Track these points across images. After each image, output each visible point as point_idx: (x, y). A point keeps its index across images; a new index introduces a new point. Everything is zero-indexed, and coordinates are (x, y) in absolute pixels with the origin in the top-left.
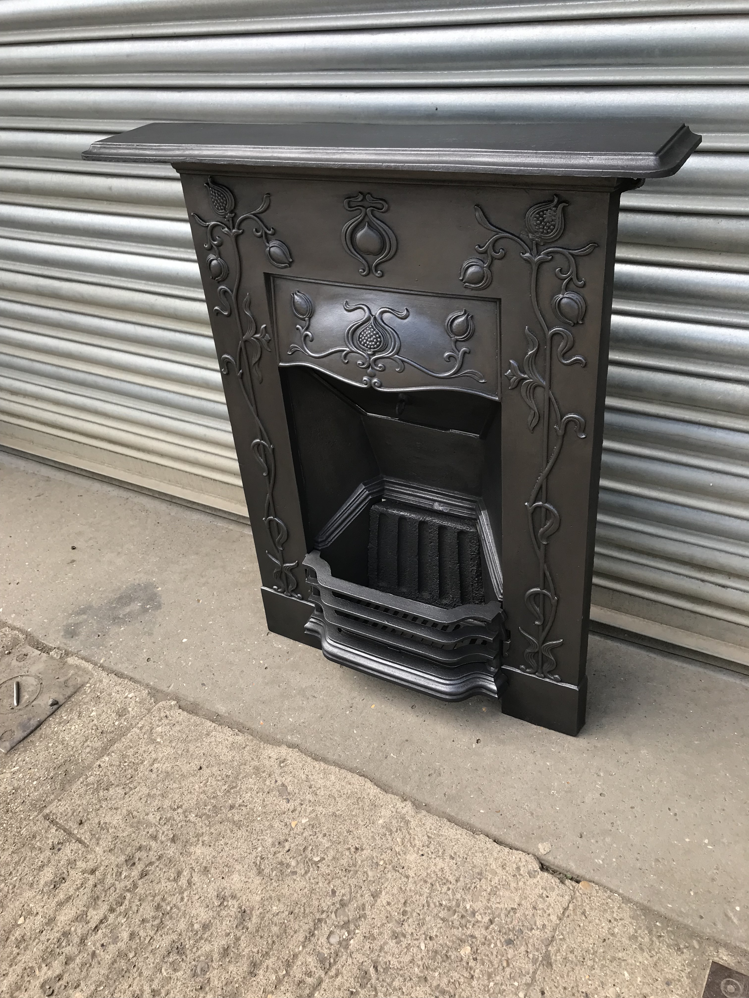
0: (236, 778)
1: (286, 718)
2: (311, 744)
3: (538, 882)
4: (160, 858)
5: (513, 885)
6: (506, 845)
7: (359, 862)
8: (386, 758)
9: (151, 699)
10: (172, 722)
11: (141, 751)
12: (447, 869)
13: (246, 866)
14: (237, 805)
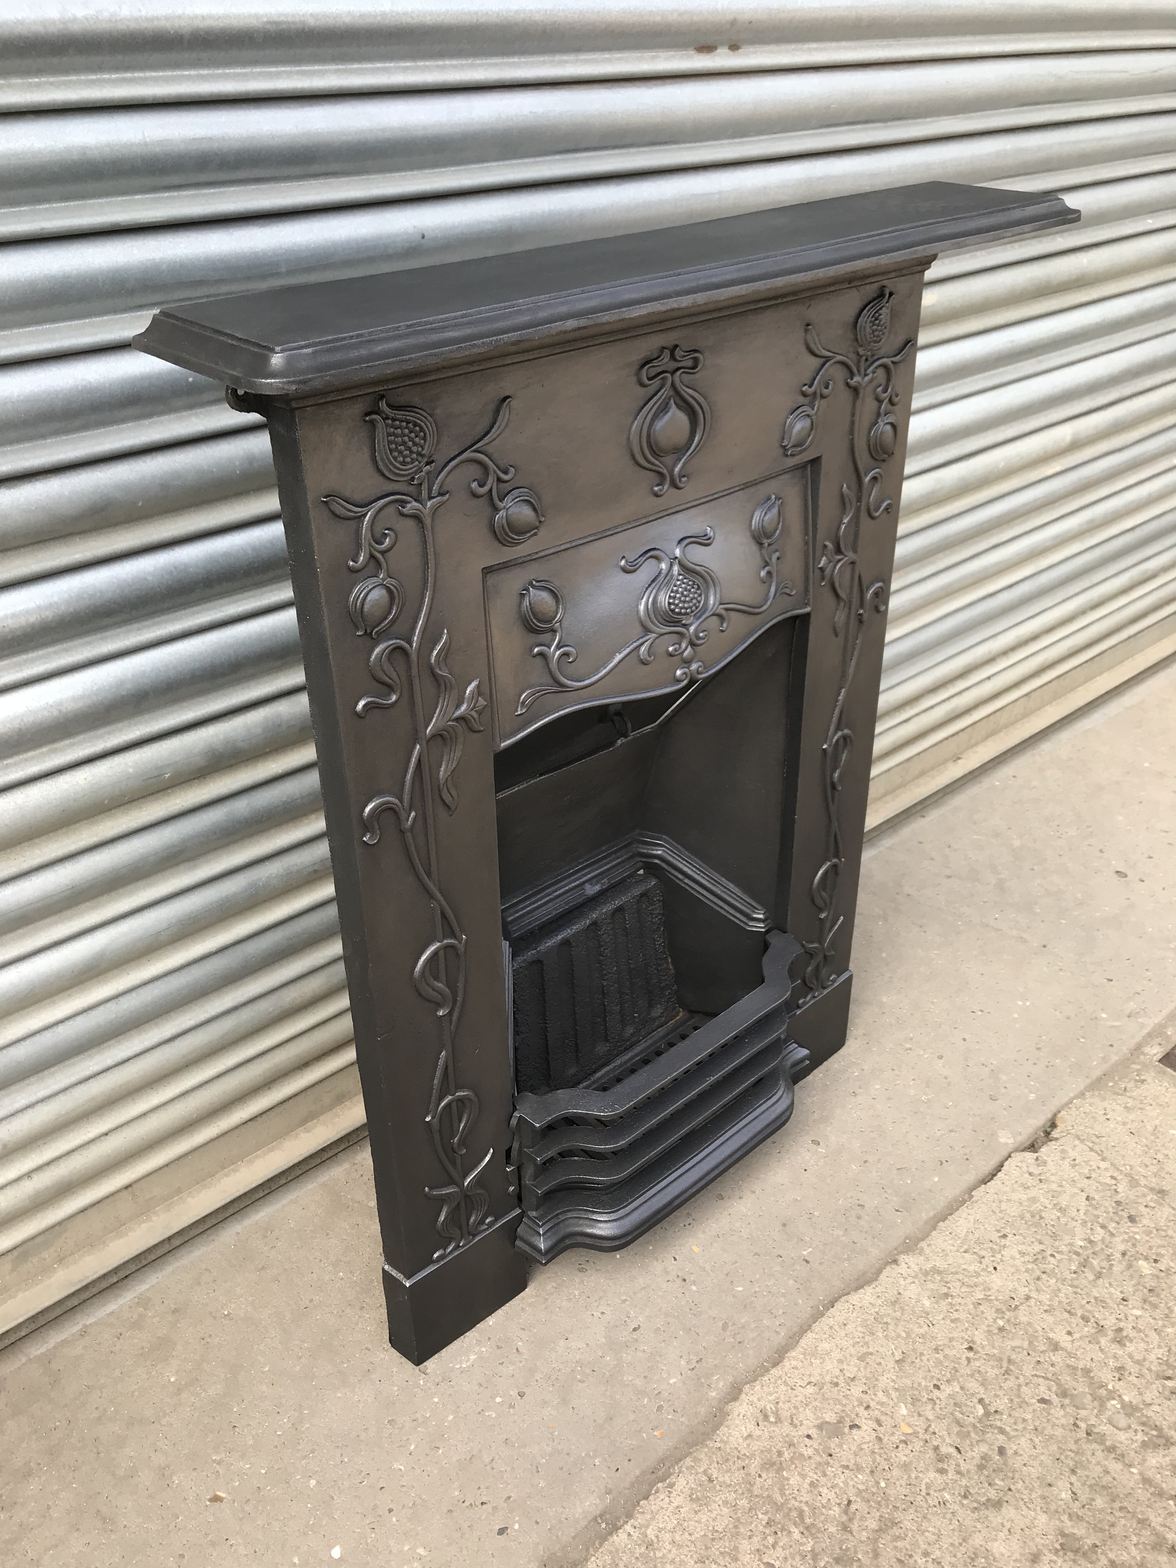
1: (665, 1387)
2: (742, 1362)
3: (1052, 1161)
6: (995, 1173)
7: (995, 1351)
8: (807, 1262)
12: (1021, 1248)
13: (979, 1526)
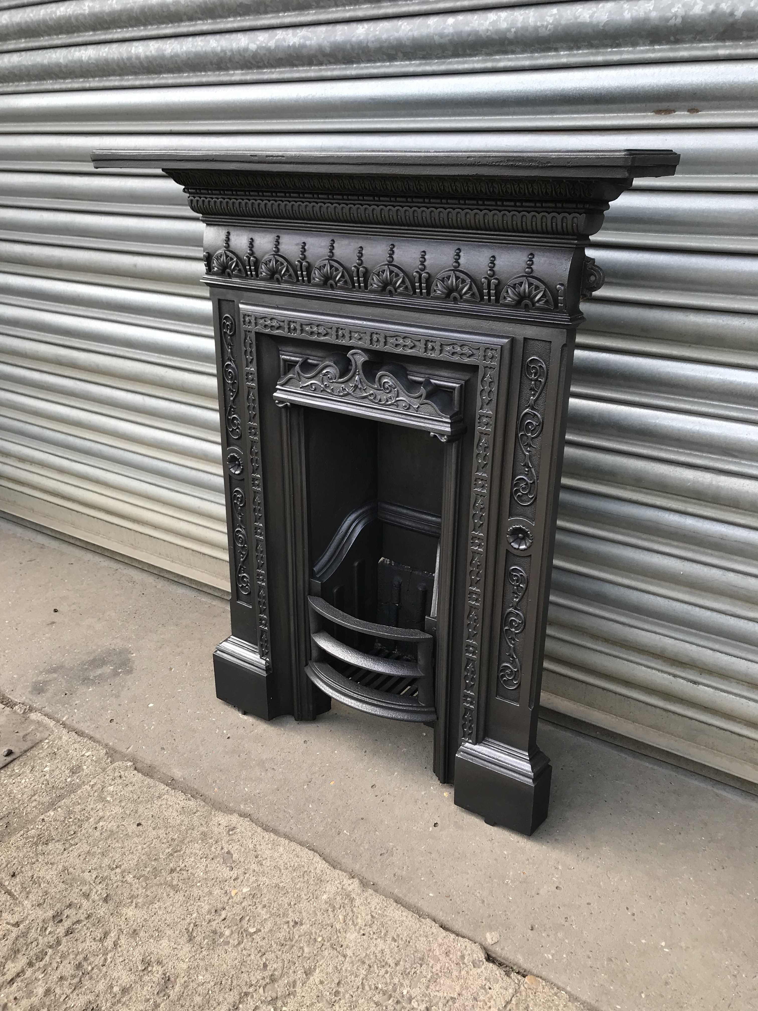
0: (182, 842)
1: (242, 787)
2: (263, 815)
3: (482, 972)
4: (89, 917)
5: (455, 973)
6: (453, 932)
7: (297, 937)
8: (339, 834)
9: (107, 759)
10: (125, 782)
11: (88, 809)
12: (387, 951)
14: (178, 869)
